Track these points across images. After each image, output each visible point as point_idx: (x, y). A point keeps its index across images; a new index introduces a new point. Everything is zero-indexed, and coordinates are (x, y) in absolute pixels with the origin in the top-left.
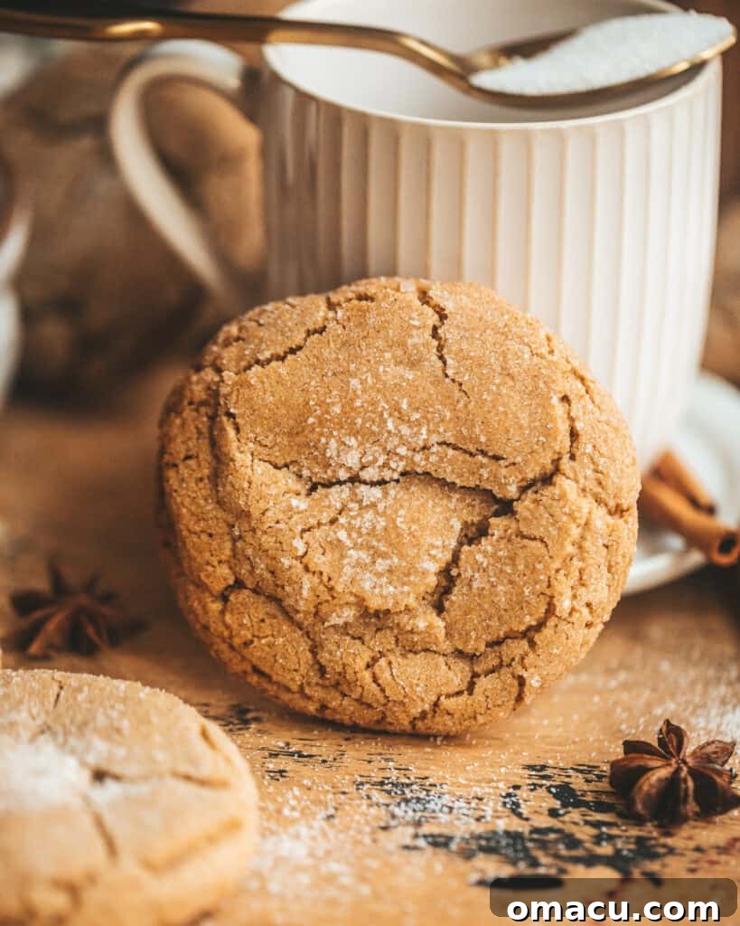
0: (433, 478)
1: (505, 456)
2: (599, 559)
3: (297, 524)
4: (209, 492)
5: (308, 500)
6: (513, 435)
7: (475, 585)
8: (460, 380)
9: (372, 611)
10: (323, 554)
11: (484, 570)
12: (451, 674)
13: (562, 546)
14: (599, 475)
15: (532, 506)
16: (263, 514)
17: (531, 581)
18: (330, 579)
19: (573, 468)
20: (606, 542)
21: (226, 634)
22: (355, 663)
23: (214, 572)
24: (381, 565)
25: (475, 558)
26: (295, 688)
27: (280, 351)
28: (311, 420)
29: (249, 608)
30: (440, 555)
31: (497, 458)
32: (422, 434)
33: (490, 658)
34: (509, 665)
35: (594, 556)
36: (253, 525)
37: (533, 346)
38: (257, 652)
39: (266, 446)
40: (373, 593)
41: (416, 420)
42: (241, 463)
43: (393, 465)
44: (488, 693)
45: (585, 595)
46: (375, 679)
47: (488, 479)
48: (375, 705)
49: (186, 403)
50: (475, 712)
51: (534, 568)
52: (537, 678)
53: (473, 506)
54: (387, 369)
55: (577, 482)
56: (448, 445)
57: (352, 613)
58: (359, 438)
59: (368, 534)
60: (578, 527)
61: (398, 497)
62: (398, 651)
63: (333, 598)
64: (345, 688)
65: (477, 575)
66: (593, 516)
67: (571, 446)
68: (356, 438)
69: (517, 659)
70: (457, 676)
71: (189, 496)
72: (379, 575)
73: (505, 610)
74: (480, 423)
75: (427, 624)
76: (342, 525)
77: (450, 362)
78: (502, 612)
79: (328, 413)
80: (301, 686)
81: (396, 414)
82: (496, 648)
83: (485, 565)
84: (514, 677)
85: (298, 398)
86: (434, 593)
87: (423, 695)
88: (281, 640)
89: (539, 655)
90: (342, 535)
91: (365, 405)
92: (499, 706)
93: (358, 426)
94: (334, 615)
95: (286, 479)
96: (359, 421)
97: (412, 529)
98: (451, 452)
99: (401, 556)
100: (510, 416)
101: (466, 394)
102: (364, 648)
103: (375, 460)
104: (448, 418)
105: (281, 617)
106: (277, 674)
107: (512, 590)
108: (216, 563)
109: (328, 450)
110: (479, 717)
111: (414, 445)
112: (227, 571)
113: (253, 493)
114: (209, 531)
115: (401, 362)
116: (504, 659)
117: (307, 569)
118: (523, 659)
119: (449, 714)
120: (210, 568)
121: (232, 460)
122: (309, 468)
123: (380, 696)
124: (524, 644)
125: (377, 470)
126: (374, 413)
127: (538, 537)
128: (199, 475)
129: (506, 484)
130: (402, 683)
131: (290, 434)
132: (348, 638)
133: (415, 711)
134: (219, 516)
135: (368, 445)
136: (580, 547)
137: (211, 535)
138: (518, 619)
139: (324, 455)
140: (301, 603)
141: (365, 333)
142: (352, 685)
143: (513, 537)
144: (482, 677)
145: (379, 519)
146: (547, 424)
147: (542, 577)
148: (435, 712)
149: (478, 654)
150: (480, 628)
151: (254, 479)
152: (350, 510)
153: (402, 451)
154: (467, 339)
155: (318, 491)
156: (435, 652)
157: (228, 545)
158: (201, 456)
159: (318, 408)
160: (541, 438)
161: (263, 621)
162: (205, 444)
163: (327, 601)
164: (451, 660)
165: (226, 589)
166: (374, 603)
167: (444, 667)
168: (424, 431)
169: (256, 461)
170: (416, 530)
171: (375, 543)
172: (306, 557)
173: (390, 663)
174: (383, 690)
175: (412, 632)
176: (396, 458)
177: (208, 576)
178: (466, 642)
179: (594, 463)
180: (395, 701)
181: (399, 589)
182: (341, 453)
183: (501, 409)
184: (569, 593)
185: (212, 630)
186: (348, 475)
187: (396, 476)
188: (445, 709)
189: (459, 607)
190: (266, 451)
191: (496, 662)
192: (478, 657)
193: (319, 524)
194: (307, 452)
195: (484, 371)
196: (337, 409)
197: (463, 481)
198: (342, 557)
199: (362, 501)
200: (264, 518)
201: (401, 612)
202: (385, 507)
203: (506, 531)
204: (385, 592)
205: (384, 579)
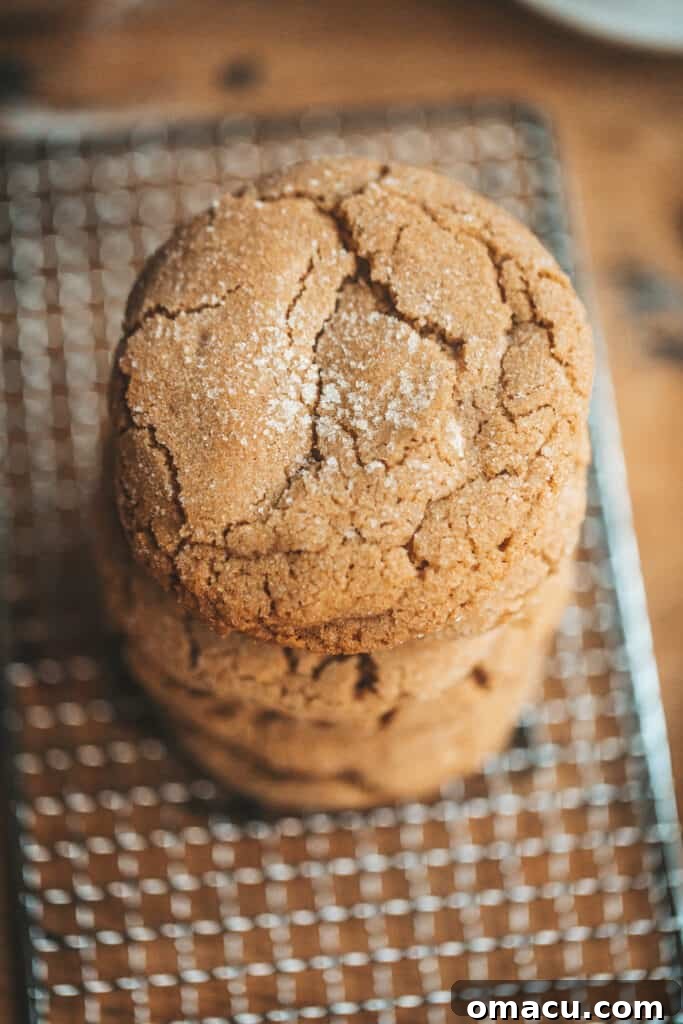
1: (309, 258)
3: (351, 469)
5: (327, 458)
8: (224, 291)
23: (391, 568)
24: (406, 388)
25: (411, 298)
27: (167, 472)
28: (244, 443)
29: (435, 538)
30: (403, 332)
31: (310, 267)
32: (274, 333)
33: (517, 302)
34: (527, 283)
38: (483, 538)
39: (265, 496)
41: (259, 337)
43: (303, 367)
44: (554, 309)
46: (527, 414)
47: (331, 278)
49: (208, 588)
53: (357, 300)
59: (371, 399)
61: (337, 368)
62: (498, 388)
65: (429, 299)
67: (310, 198)
68: (270, 399)
69: (521, 274)
70: (533, 337)
72: (416, 391)
73: (469, 277)
74: (271, 274)
77: (203, 301)
78: (471, 280)
79: (238, 424)
81: (250, 357)
82: (508, 293)
83: (419, 290)
85: (219, 453)
86: (442, 346)
87: (548, 371)
89: (520, 253)
91: (236, 385)
93: (257, 395)
94: (452, 443)
96: (251, 392)
97: (373, 355)
99: (399, 367)
101: (239, 287)
102: (491, 421)
103: (295, 384)
104: (262, 306)
105: (449, 505)
108: (383, 564)
109: (278, 430)
111: (285, 343)
112: (393, 554)
113: (312, 509)
114: (347, 567)
116: (520, 288)
117: (400, 462)
118: (521, 268)
119: (571, 351)
120: (387, 572)
121: (274, 530)
122: (294, 456)
123: (543, 412)
124: (507, 265)
125: (306, 385)
126: (245, 377)
127: (397, 233)
128: (287, 574)
129: (339, 261)
130: (532, 388)
131: (256, 469)
132: (479, 438)
133: (564, 382)
134: (332, 552)
135: (278, 390)
137: (352, 567)
138: (480, 266)
139: (282, 436)
140: (435, 474)
142: (528, 438)
143: (395, 258)
144: (536, 311)
145: (357, 387)
147: (439, 234)
149: (512, 313)
150: (484, 306)
151: (298, 507)
152: (344, 417)
153: (289, 354)
154: (184, 284)
155: (320, 449)
156: (505, 354)
157: (365, 548)
158: (267, 571)
159: (232, 434)
161: (450, 526)
162: (255, 567)
164: (519, 340)
165: (412, 560)
166: (445, 400)
167: (521, 348)
168: (271, 330)
169: (279, 506)
171: (381, 394)
172: (388, 462)
173: (511, 398)
174: (538, 409)
175: (480, 370)
176: (296, 363)
178: (498, 319)
180: (551, 399)
182: (283, 417)
184: (460, 216)
186: (307, 416)
192: (515, 314)
193: (355, 447)
198: (392, 426)
199: (336, 405)
200: (341, 501)
202: (346, 381)
205: (421, 387)
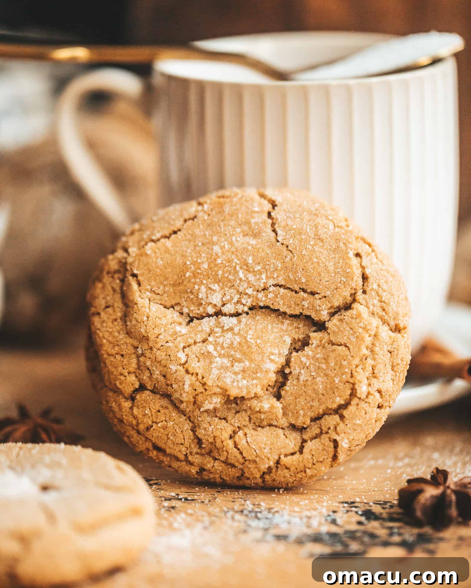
0: (272, 309)
1: (318, 292)
2: (385, 359)
3: (180, 342)
4: (121, 327)
5: (188, 327)
6: (324, 277)
7: (302, 378)
8: (287, 243)
9: (232, 398)
10: (198, 362)
11: (307, 368)
12: (287, 441)
13: (359, 348)
14: (383, 304)
15: (338, 323)
16: (157, 337)
17: (339, 374)
18: (203, 378)
19: (365, 299)
20: (389, 348)
21: (134, 422)
22: (222, 434)
23: (125, 380)
24: (238, 367)
25: (301, 360)
26: (182, 457)
27: (167, 233)
28: (188, 274)
29: (149, 404)
30: (277, 359)
31: (313, 294)
32: (263, 279)
33: (313, 429)
34: (327, 433)
35: (382, 357)
36: (150, 345)
37: (335, 221)
38: (156, 434)
39: (159, 294)
40: (232, 385)
41: (258, 270)
42: (142, 305)
43: (244, 301)
44: (313, 453)
45: (376, 384)
46: (236, 446)
47: (308, 308)
48: (236, 464)
49: (105, 273)
50: (305, 467)
51: (341, 364)
52: (346, 441)
53: (299, 328)
54: (238, 239)
55: (368, 308)
56: (281, 286)
57: (219, 400)
58: (221, 284)
59: (229, 348)
60: (370, 336)
61: (248, 323)
62: (251, 426)
63: (206, 390)
64: (215, 454)
65: (302, 371)
66: (380, 330)
67: (363, 285)
68: (219, 285)
69: (332, 428)
70: (291, 441)
71: (108, 331)
72: (236, 373)
73: (323, 395)
74: (301, 270)
75: (269, 406)
76: (211, 343)
77: (279, 232)
78: (321, 396)
79: (199, 269)
80: (186, 455)
81: (245, 267)
82: (318, 422)
83: (308, 364)
84: (330, 441)
85: (179, 260)
86: (274, 386)
87: (269, 456)
88: (171, 423)
89: (346, 425)
90: (211, 348)
91: (224, 262)
92: (321, 462)
93: (220, 276)
94: (207, 402)
95: (173, 315)
96: (220, 272)
97: (258, 343)
98: (282, 290)
99: (251, 360)
100: (321, 265)
101: (291, 252)
102: (228, 424)
103: (232, 298)
104: (279, 268)
105: (171, 408)
106: (170, 448)
107: (326, 380)
108: (126, 374)
109: (200, 294)
110: (308, 471)
111: (257, 287)
112: (134, 378)
113: (150, 323)
114: (122, 353)
115: (247, 235)
116: (323, 428)
117: (187, 372)
118: (336, 428)
119: (287, 468)
120: (122, 378)
121: (136, 304)
122: (187, 307)
123: (239, 456)
124: (337, 417)
125: (233, 306)
126: (231, 267)
127: (342, 343)
128: (114, 317)
129: (320, 311)
130: (254, 447)
131: (174, 285)
132: (217, 419)
133: (264, 467)
134: (128, 341)
135: (226, 289)
136: (372, 351)
137: (122, 356)
138: (331, 400)
139: (197, 297)
140: (184, 395)
141: (223, 218)
142: (221, 450)
143: (326, 345)
144: (309, 442)
145: (235, 337)
146: (346, 270)
147: (347, 370)
148: (277, 467)
149: (305, 426)
150: (306, 408)
151: (151, 315)
152: (216, 333)
153: (250, 291)
154: (291, 218)
155: (194, 321)
156: (276, 426)
157: (134, 361)
158: (116, 305)
159: (192, 266)
160: (342, 279)
161: (159, 411)
162: (118, 297)
163: (202, 392)
164: (287, 432)
165: (134, 392)
166: (234, 392)
167: (282, 436)
168: (264, 276)
169: (151, 303)
170: (260, 343)
171: (232, 353)
172: (187, 364)
173: (245, 434)
174: (241, 453)
175: (260, 412)
176: (245, 297)
177: (121, 383)
178: (298, 418)
179: (379, 296)
180: (249, 460)
181: (250, 383)
182: (208, 295)
183: (315, 260)
184: (366, 382)
185: (125, 421)
186: (214, 310)
187: (246, 309)
188: (284, 465)
189: (292, 394)
190: (158, 297)
191: (318, 431)
192: (305, 429)
193: (195, 343)
194: (186, 296)
195: (303, 237)
196: (206, 266)
197: (291, 311)
198: (211, 363)
199: (223, 327)
200: (158, 340)
201: (252, 398)
202: (240, 330)
203: (321, 341)
204: (240, 384)
205: (240, 376)
